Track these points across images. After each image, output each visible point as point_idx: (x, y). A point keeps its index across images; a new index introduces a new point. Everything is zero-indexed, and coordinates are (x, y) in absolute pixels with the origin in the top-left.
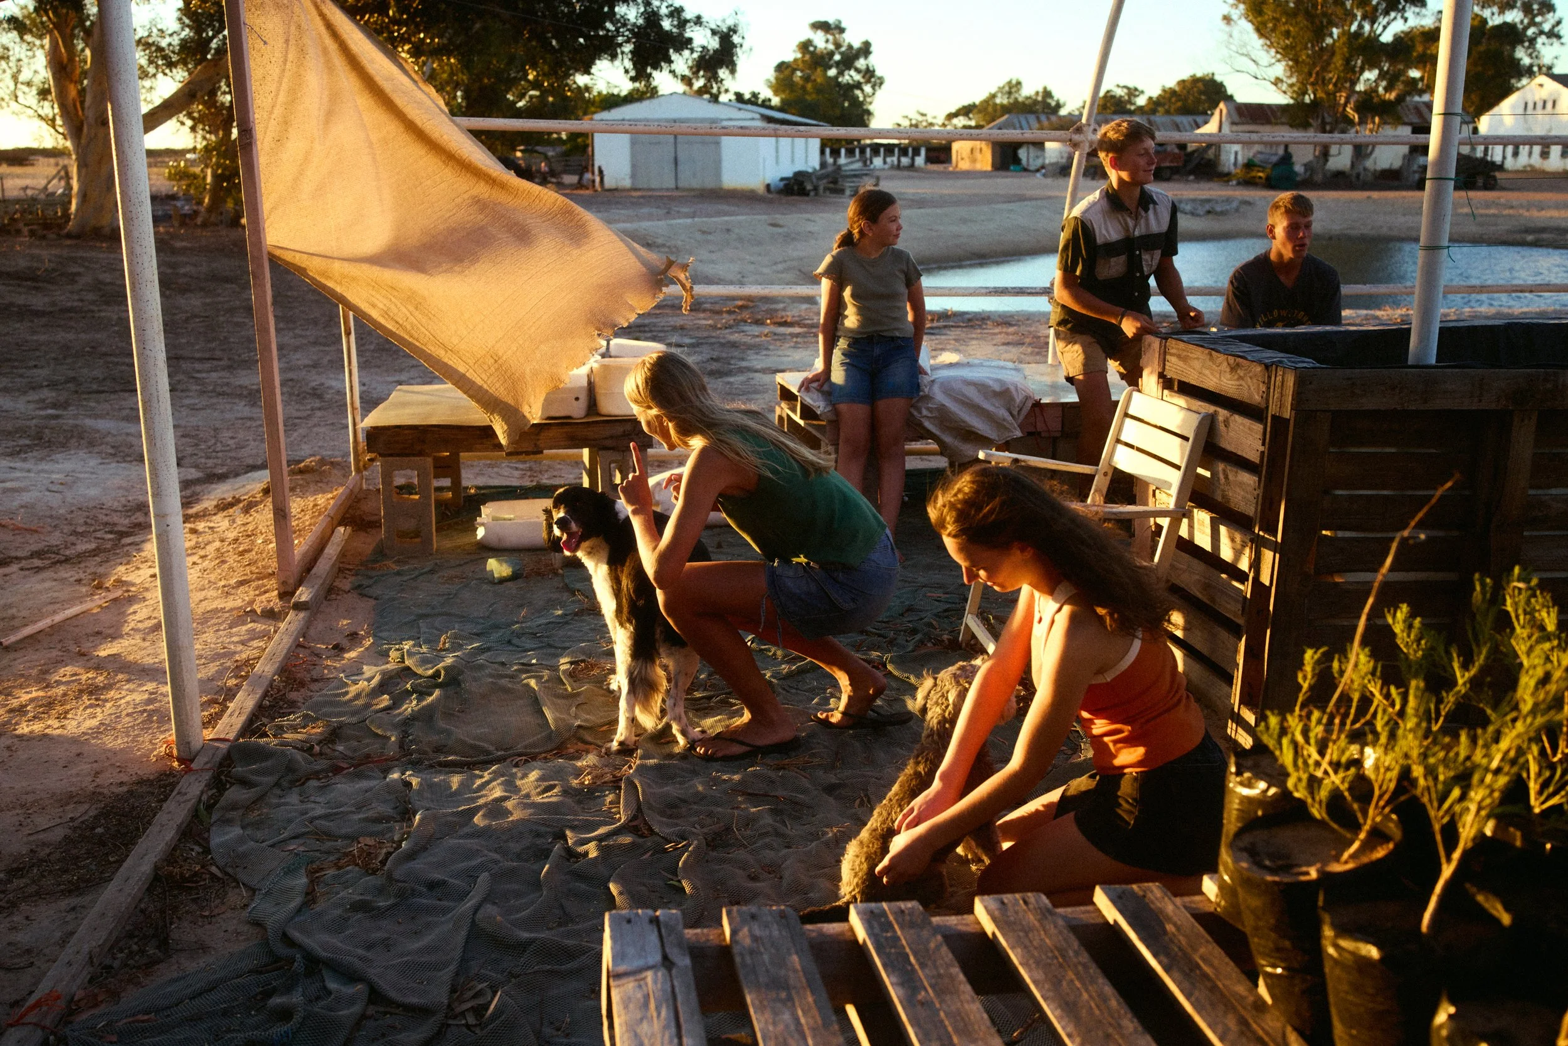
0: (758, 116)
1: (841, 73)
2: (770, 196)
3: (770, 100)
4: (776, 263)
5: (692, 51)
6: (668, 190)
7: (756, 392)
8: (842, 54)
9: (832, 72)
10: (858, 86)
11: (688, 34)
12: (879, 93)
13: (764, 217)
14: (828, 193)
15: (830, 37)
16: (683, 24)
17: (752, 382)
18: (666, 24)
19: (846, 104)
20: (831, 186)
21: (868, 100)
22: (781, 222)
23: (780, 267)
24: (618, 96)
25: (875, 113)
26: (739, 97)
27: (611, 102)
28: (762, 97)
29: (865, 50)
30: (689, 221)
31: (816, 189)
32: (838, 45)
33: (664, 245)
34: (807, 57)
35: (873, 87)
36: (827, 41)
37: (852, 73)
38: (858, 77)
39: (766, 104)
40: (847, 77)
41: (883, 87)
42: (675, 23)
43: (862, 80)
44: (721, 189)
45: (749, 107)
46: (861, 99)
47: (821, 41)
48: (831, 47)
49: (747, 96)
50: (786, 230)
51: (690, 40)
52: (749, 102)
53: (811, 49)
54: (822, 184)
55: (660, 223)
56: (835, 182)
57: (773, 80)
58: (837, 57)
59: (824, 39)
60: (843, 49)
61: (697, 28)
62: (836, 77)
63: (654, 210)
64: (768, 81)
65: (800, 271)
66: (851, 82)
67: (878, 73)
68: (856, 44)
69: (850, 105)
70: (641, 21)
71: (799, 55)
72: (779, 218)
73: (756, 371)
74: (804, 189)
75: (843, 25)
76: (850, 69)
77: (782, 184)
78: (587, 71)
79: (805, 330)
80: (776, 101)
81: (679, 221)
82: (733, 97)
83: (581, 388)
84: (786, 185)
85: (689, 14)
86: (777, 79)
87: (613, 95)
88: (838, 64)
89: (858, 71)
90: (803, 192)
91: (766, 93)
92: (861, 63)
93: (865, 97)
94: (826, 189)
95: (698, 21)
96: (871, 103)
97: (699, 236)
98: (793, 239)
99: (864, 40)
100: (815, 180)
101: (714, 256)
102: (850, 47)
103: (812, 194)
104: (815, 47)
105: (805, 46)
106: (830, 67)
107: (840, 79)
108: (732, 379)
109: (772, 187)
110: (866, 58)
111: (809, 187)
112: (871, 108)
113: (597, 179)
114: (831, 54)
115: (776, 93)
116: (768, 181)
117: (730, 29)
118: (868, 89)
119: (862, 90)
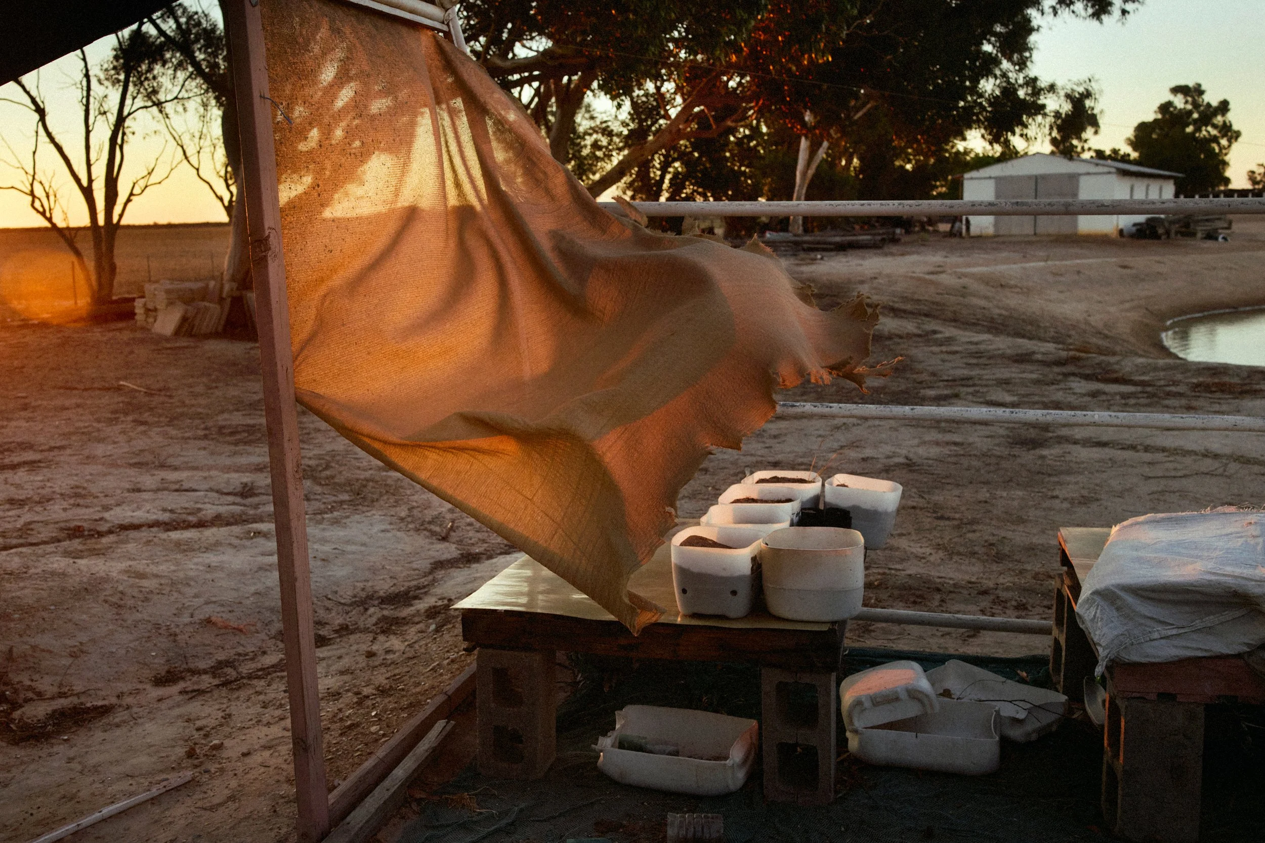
0: (1113, 170)
1: (1198, 129)
2: (1124, 240)
3: (1129, 155)
4: (1122, 302)
5: (1045, 115)
6: (1028, 235)
7: (1069, 472)
8: (1200, 113)
9: (1190, 129)
10: (1215, 139)
11: (1042, 101)
12: (1235, 146)
13: (1114, 260)
14: (1179, 236)
15: (1190, 99)
16: (1037, 92)
17: (1068, 458)
18: (1021, 93)
19: (1202, 156)
20: (1183, 230)
21: (1224, 151)
22: (1131, 265)
23: (1127, 305)
24: (993, 157)
25: (1231, 163)
26: (1100, 154)
27: (983, 162)
28: (1122, 153)
29: (1224, 107)
30: (1042, 264)
31: (1168, 233)
32: (1196, 105)
33: (1016, 286)
34: (1167, 116)
35: (1230, 141)
36: (1186, 102)
37: (1209, 128)
38: (1214, 132)
39: (1125, 159)
40: (1204, 133)
41: (1240, 139)
42: (1030, 92)
43: (1218, 135)
44: (1076, 234)
45: (1109, 162)
46: (1217, 150)
47: (1179, 102)
48: (1189, 107)
49: (1108, 153)
50: (1134, 271)
51: (1043, 107)
52: (1110, 157)
53: (1171, 109)
54: (1174, 228)
55: (1014, 266)
56: (1187, 225)
57: (1132, 138)
58: (1196, 116)
59: (1184, 101)
60: (1202, 108)
61: (1051, 95)
62: (1193, 133)
63: (1012, 254)
64: (1129, 139)
65: (1147, 309)
66: (1207, 136)
67: (1235, 127)
68: (1215, 103)
69: (1205, 157)
70: (998, 92)
71: (1159, 116)
72: (1129, 260)
73: (1076, 442)
74: (1156, 232)
75: (1203, 88)
76: (1206, 126)
77: (1134, 229)
78: (964, 139)
79: (1139, 389)
80: (1134, 155)
81: (1032, 264)
82: (1094, 154)
83: (741, 578)
84: (1138, 230)
85: (1043, 83)
86: (1136, 137)
87: (988, 156)
88: (1195, 122)
89: (1215, 126)
90: (1156, 237)
91: (1126, 149)
92: (1219, 119)
93: (1220, 149)
94: (1177, 233)
95: (1052, 88)
96: (1226, 154)
97: (1050, 278)
98: (1143, 280)
99: (1222, 99)
100: (1166, 224)
101: (1062, 296)
102: (1209, 105)
103: (1163, 237)
104: (1176, 108)
105: (1165, 108)
106: (1188, 126)
107: (1197, 135)
108: (1045, 452)
109: (1125, 232)
110: (1223, 115)
111: (1161, 231)
112: (1227, 158)
113: (964, 227)
114: (1190, 113)
115: (1135, 149)
116: (1120, 227)
117: (1081, 95)
118: (1224, 142)
119: (1219, 144)
